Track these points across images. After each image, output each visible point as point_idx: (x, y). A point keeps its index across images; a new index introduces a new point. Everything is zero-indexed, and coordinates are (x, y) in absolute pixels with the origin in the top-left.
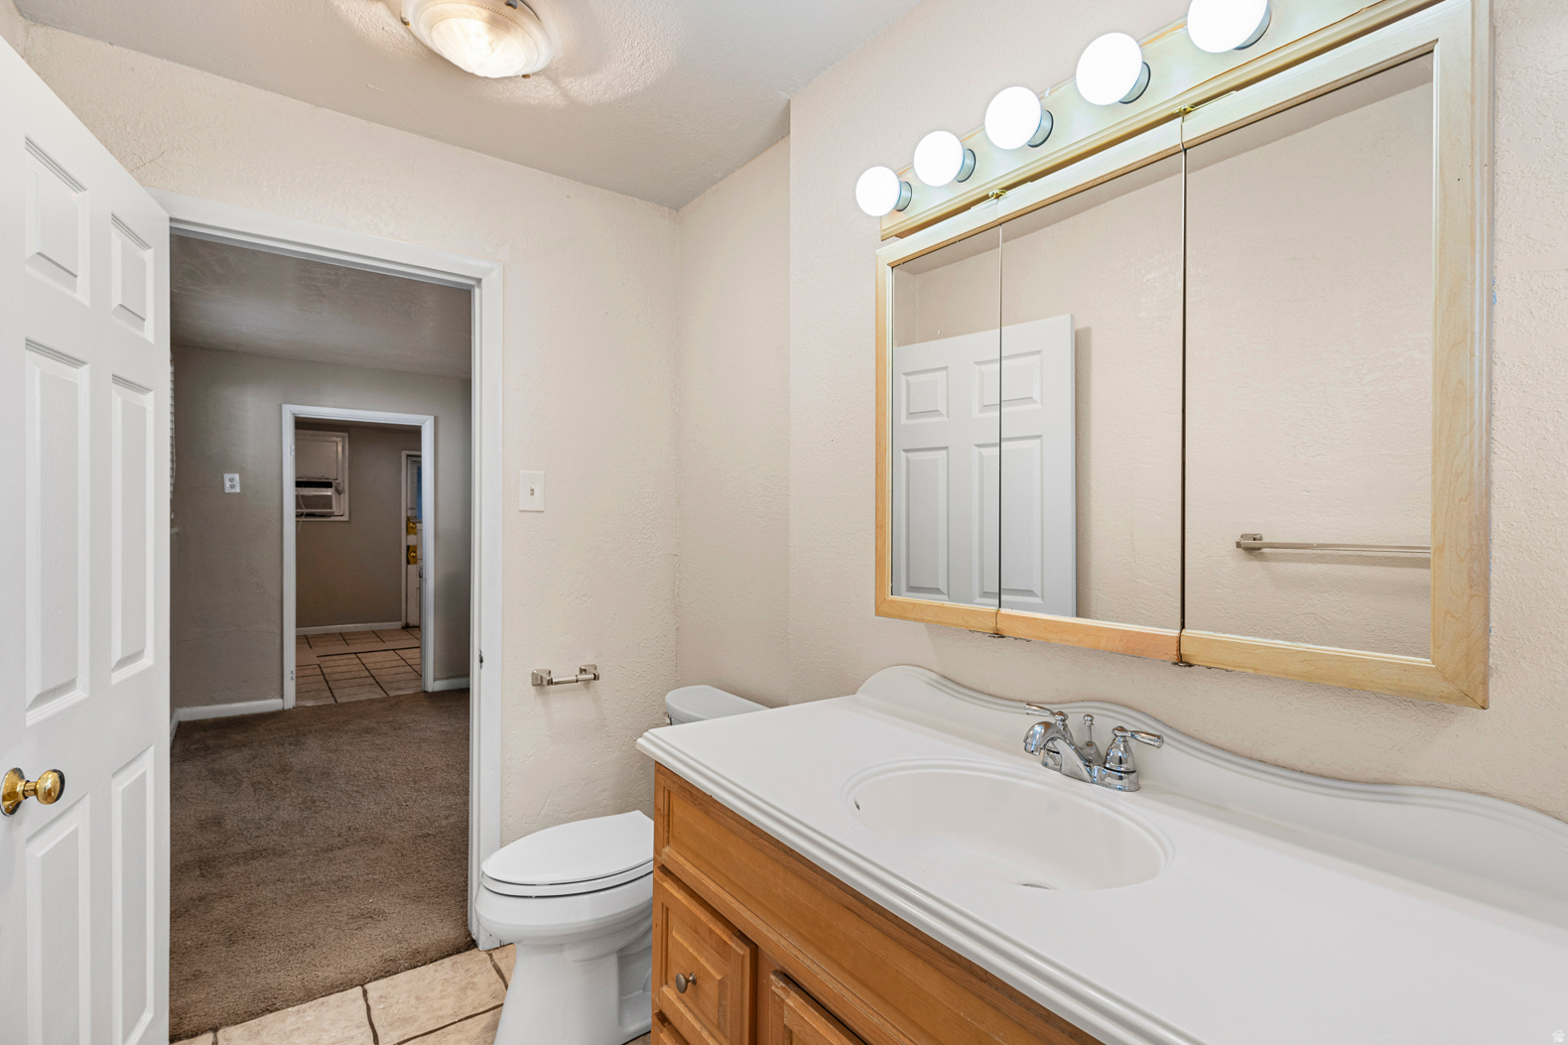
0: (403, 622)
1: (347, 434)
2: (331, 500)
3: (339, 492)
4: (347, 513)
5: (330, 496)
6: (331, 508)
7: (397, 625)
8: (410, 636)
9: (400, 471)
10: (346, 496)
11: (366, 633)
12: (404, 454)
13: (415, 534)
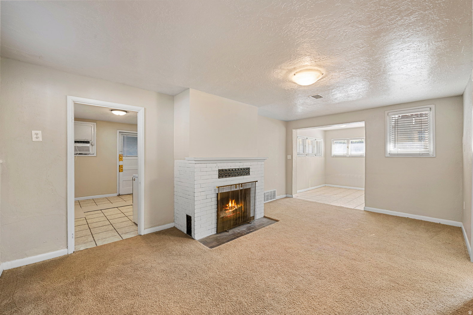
0: (118, 194)
1: (96, 123)
2: (89, 148)
3: (92, 145)
4: (95, 153)
5: (89, 147)
6: (89, 151)
7: (116, 194)
8: (121, 200)
9: (117, 138)
10: (95, 147)
11: (103, 198)
12: (118, 131)
13: (122, 161)
